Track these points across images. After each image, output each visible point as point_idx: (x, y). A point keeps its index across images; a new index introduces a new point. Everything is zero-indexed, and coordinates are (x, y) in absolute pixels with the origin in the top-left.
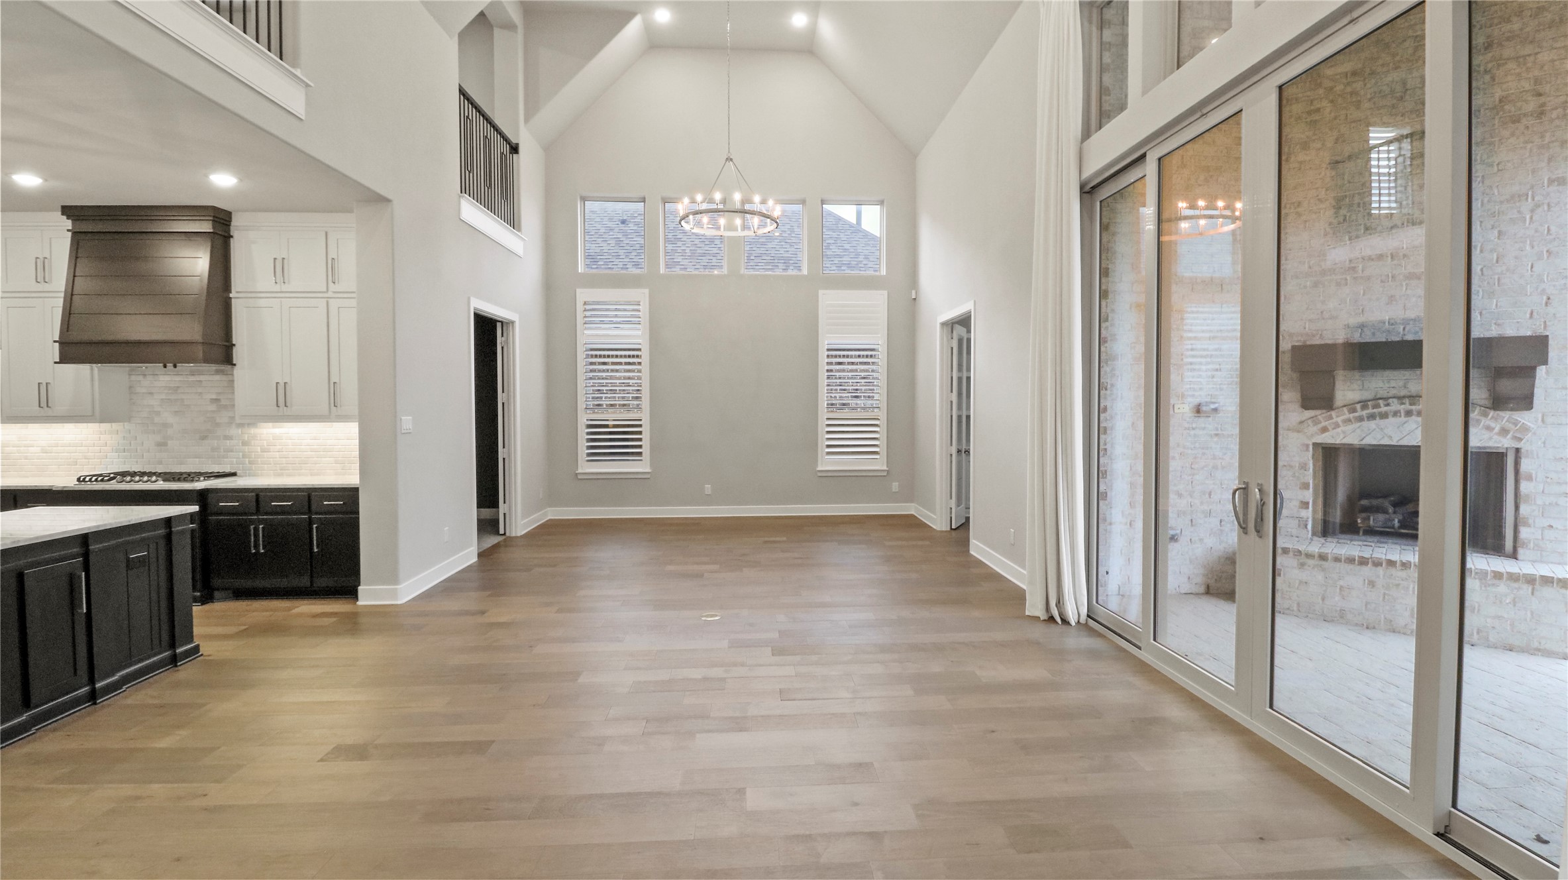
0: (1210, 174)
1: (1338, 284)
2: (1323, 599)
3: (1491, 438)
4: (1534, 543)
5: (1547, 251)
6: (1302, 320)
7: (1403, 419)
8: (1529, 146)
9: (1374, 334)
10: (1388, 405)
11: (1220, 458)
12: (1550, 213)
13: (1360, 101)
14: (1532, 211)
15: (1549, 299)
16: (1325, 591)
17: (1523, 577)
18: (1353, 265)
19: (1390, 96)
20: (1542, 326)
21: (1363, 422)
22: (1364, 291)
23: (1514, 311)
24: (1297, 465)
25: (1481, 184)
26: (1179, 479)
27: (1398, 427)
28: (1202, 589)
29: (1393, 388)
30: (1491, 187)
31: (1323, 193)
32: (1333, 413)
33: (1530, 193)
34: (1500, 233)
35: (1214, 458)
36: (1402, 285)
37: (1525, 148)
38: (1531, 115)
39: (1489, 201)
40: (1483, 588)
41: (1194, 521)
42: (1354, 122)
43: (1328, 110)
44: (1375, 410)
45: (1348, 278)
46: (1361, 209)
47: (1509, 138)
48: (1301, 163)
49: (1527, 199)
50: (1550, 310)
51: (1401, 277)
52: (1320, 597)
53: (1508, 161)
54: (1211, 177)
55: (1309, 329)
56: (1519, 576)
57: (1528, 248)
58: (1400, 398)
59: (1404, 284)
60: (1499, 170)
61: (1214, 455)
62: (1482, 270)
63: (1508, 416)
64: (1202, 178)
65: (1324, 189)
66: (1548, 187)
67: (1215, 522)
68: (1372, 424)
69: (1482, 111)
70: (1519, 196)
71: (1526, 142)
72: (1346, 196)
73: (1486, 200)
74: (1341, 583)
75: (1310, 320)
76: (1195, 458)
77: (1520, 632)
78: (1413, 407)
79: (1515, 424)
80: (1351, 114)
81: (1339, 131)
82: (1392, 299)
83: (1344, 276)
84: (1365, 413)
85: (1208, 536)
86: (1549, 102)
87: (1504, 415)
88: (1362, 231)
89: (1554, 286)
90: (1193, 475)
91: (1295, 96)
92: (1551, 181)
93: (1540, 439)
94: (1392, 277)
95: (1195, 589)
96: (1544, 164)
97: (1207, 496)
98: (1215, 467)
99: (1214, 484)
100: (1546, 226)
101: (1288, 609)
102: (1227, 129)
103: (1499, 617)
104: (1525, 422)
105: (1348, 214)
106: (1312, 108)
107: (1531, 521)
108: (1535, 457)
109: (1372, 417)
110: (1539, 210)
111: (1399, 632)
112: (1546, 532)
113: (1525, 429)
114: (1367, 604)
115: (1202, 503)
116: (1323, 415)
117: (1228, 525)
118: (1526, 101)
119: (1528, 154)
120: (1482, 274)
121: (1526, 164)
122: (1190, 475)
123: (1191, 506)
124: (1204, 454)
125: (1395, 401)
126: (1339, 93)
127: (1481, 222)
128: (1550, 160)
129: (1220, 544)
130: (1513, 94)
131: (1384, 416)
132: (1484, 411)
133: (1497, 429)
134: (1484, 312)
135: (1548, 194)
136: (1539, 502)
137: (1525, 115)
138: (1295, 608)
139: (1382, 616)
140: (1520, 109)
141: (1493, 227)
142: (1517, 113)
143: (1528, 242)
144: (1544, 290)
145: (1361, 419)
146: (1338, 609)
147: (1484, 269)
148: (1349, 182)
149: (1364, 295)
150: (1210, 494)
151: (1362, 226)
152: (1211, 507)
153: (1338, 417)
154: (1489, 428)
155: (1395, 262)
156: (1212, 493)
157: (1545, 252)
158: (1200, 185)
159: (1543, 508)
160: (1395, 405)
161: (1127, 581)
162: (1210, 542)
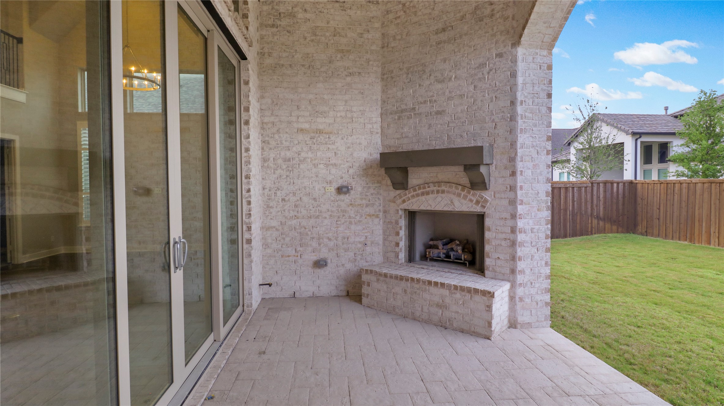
0: (344, 54)
1: (408, 118)
2: (387, 300)
3: (472, 206)
4: (492, 268)
5: (495, 97)
6: (394, 138)
7: (435, 195)
8: (487, 34)
9: (423, 146)
10: (429, 187)
11: (353, 218)
12: (496, 74)
13: (416, 11)
14: (488, 73)
15: (496, 125)
16: (387, 295)
17: (466, 289)
18: (414, 107)
19: (428, 8)
20: (493, 141)
21: (419, 197)
22: (419, 122)
23: (481, 132)
24: (394, 221)
25: (466, 58)
26: (329, 230)
27: (434, 200)
28: (345, 293)
29: (432, 177)
30: (470, 60)
31: (402, 64)
32: (407, 192)
33: (487, 63)
34: (475, 87)
35: (350, 217)
36: (434, 118)
37: (485, 36)
38: (488, 17)
39: (470, 68)
40: (450, 295)
41: (338, 254)
42: (414, 23)
43: (403, 17)
44: (424, 190)
45: (412, 114)
46: (417, 74)
47: (478, 31)
48: (393, 48)
49: (486, 66)
50: (497, 131)
51: (434, 113)
52: (385, 299)
53: (478, 44)
54: (344, 56)
55: (397, 144)
56: (465, 288)
57: (487, 95)
58: (434, 183)
59: (435, 117)
60: (474, 50)
61: (350, 216)
62: (467, 108)
63: (479, 193)
64: (339, 56)
65: (402, 63)
66: (495, 59)
67: (351, 255)
68: (423, 198)
69: (467, 15)
70: (483, 64)
71: (486, 33)
72: (411, 67)
73: (468, 68)
74: (393, 291)
75: (398, 139)
76: (339, 217)
77: (466, 321)
78: (439, 188)
79: (482, 198)
80: (413, 19)
81: (408, 29)
82: (430, 126)
83: (410, 113)
84: (420, 192)
85: (347, 262)
86: (496, 8)
87: (477, 193)
88: (418, 87)
89: (498, 117)
90: (338, 227)
91: (390, 9)
92: (497, 55)
93: (493, 207)
94: (430, 113)
95: (340, 294)
96: (493, 45)
97: (346, 240)
98: (351, 223)
99: (350, 233)
100: (494, 82)
101: (373, 305)
102: (353, 28)
103: (457, 312)
104: (486, 197)
105: (412, 77)
106: (397, 16)
107: (490, 255)
108: (491, 217)
109: (423, 194)
110: (491, 73)
111: (417, 320)
112: (497, 261)
113: (486, 201)
114: (404, 303)
115: (343, 244)
116: (403, 193)
117: (359, 256)
118: (486, 8)
119: (486, 40)
120: (467, 111)
121: (486, 46)
122: (336, 228)
123: (337, 245)
124: (344, 215)
125: (432, 184)
126: (408, 7)
127: (467, 80)
128: (496, 43)
129: (355, 267)
130: (480, 4)
131: (428, 193)
132: (468, 190)
133: (474, 201)
134: (468, 133)
135: (495, 63)
136: (493, 244)
137: (485, 16)
138: (376, 305)
139: (410, 311)
140: (483, 13)
141: (472, 83)
142: (482, 15)
143: (487, 92)
144: (494, 120)
145: (418, 195)
146: (392, 306)
147: (468, 108)
148: (413, 59)
149: (419, 124)
150: (348, 239)
151: (418, 84)
152: (348, 246)
153: (410, 194)
154: (471, 201)
155: (431, 104)
156: (349, 238)
157: (494, 97)
158: (338, 61)
159: (495, 247)
160: (432, 188)
161: (299, 289)
162: (349, 266)
